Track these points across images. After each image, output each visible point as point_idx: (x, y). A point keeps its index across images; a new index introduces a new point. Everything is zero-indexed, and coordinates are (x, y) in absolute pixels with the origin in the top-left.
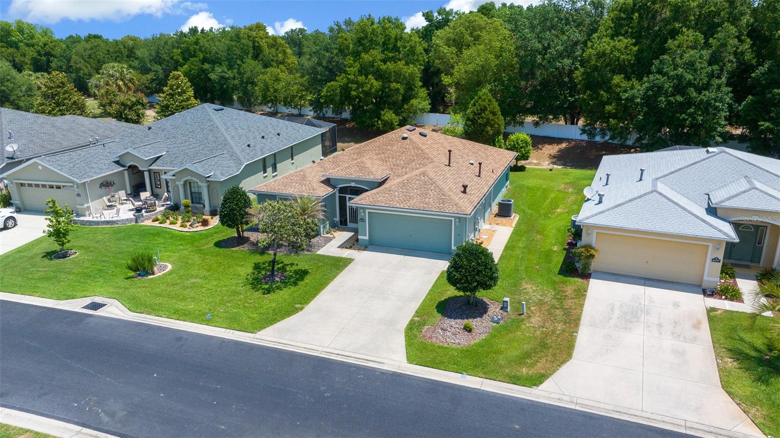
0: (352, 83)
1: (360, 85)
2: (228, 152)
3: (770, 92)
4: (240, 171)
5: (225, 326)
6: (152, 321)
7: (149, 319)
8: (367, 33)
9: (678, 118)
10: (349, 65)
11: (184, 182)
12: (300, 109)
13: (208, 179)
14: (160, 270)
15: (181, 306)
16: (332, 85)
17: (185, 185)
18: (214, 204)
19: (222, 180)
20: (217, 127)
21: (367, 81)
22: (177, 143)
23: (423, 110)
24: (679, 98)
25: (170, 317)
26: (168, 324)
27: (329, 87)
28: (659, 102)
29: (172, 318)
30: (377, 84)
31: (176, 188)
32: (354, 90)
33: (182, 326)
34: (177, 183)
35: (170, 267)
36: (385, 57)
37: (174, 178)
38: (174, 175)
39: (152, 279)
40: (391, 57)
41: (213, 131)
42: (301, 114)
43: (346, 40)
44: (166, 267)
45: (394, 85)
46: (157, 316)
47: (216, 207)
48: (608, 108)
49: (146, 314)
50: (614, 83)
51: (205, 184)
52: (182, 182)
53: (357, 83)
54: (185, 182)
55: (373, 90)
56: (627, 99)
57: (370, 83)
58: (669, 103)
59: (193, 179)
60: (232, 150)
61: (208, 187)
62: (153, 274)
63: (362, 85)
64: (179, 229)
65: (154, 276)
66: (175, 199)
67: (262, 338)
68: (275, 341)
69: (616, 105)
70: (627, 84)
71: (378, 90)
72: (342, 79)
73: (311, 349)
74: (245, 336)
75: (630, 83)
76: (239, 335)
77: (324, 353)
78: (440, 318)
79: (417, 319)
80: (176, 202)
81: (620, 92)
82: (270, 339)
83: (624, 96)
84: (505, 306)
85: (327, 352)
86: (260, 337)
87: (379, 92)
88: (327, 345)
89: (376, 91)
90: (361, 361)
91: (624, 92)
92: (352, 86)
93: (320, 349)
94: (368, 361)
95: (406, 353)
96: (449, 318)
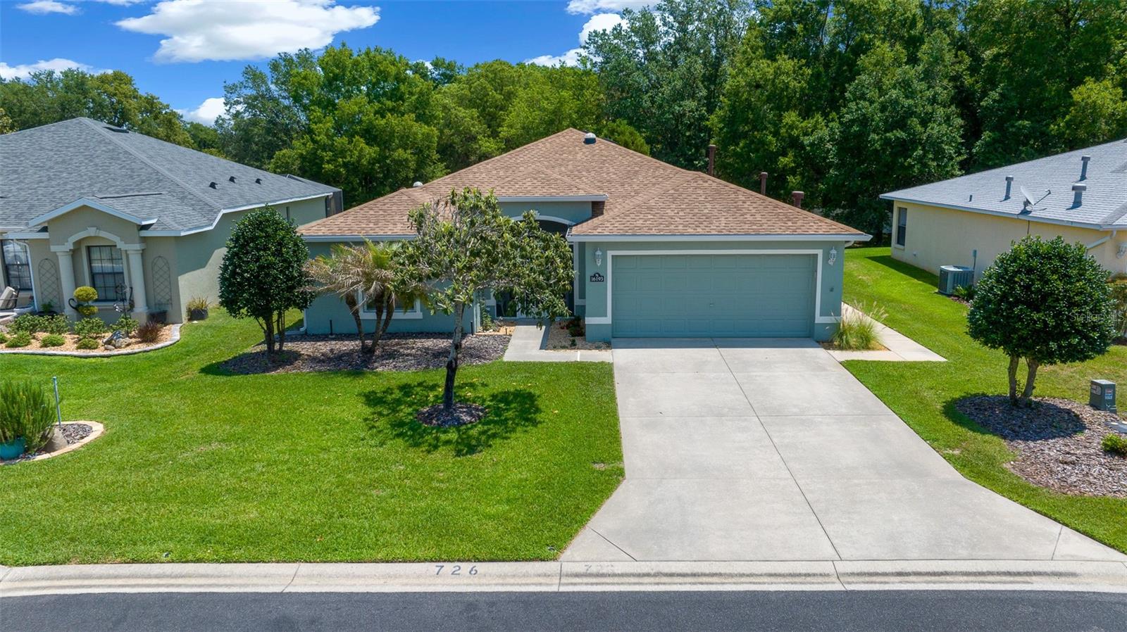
0: (324, 149)
1: (339, 153)
2: (169, 192)
3: (1013, 126)
4: (215, 224)
5: (431, 554)
6: (120, 582)
7: (100, 577)
8: (344, 69)
9: (902, 164)
10: (316, 120)
11: (74, 244)
13: (144, 233)
14: (70, 439)
15: (208, 517)
16: (284, 154)
17: (74, 253)
18: (159, 297)
19: (183, 234)
20: (126, 152)
21: (351, 147)
22: (26, 181)
24: (901, 134)
25: (190, 557)
26: (193, 581)
28: (870, 142)
29: (199, 561)
30: (370, 151)
31: (47, 265)
32: (328, 162)
33: (255, 581)
34: (53, 248)
35: (98, 429)
36: (381, 108)
37: (45, 235)
38: (45, 229)
39: (48, 461)
40: (391, 107)
41: (119, 159)
43: (306, 78)
44: (86, 431)
45: (400, 154)
46: (134, 561)
47: (160, 304)
48: (783, 161)
49: (82, 562)
50: (787, 124)
51: (138, 246)
52: (69, 246)
53: (331, 148)
54: (78, 244)
55: (364, 162)
56: (812, 145)
57: (358, 149)
58: (887, 142)
59: (103, 234)
60: (179, 190)
61: (143, 253)
62: (50, 447)
63: (342, 153)
64: (76, 353)
65: (54, 454)
66: (46, 293)
67: (594, 570)
68: (646, 570)
69: (795, 156)
70: (808, 123)
71: (372, 162)
72: (304, 144)
73: (799, 575)
74: (526, 575)
75: (812, 121)
76: (500, 576)
77: (850, 579)
78: (1004, 443)
79: (957, 452)
80: (47, 301)
81: (798, 136)
82: (619, 568)
83: (807, 141)
84: (1109, 397)
85: (860, 574)
86: (580, 568)
87: (374, 164)
88: (830, 552)
89: (369, 162)
90: (998, 578)
91: (806, 134)
92: (324, 154)
93: (827, 568)
94: (1019, 574)
95: (1085, 533)
96: (1026, 439)
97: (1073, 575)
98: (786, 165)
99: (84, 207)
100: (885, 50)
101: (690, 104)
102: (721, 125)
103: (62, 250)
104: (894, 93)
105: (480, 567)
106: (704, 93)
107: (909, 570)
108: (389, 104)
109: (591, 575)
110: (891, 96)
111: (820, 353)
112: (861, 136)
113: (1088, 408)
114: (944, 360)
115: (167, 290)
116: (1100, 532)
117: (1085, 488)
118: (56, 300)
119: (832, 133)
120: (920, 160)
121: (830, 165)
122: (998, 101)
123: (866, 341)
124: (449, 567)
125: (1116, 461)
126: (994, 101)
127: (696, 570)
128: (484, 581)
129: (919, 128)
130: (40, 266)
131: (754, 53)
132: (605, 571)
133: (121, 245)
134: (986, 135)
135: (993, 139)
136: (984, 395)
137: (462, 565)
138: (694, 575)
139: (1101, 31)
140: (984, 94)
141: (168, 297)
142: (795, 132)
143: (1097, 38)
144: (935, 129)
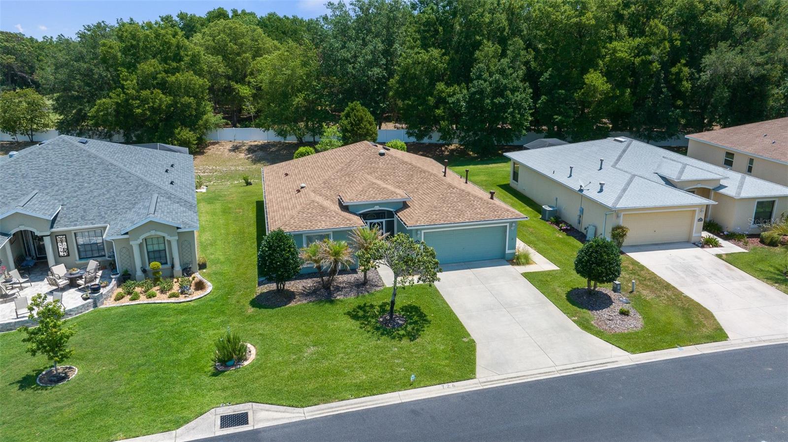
0: (133, 99)
1: (144, 101)
2: (159, 194)
7: (336, 407)
10: (125, 78)
11: (143, 239)
12: (32, 135)
13: (179, 230)
16: (104, 102)
17: (140, 245)
18: (186, 261)
19: (199, 228)
21: (153, 96)
23: (217, 126)
24: (501, 100)
25: (361, 395)
27: (100, 105)
28: (485, 104)
29: (364, 396)
30: (167, 100)
31: (124, 250)
32: (138, 107)
33: (388, 400)
34: (131, 243)
36: (169, 68)
38: (126, 234)
40: (176, 67)
42: (34, 140)
43: (110, 47)
45: (186, 99)
47: (186, 264)
48: (438, 111)
50: (439, 89)
51: (176, 238)
52: (140, 241)
53: (139, 98)
55: (163, 106)
56: (453, 103)
57: (158, 98)
58: (494, 104)
59: (159, 233)
60: (162, 191)
61: (178, 241)
63: (147, 101)
66: (124, 265)
67: (489, 380)
68: (504, 378)
69: (444, 109)
70: (450, 90)
71: (169, 106)
72: (118, 95)
73: (547, 373)
74: (470, 385)
75: (452, 88)
76: (463, 386)
77: (561, 372)
78: (590, 312)
79: (576, 318)
80: (125, 269)
81: (445, 97)
82: (496, 378)
83: (451, 100)
84: (619, 288)
85: (563, 370)
86: (484, 380)
87: (170, 108)
88: (552, 364)
89: (166, 107)
90: (599, 366)
91: (450, 96)
92: (134, 102)
93: (553, 369)
94: (604, 363)
95: (618, 347)
96: (596, 310)
97: (617, 361)
98: (439, 114)
99: (151, 221)
100: (490, 48)
101: (377, 70)
102: (397, 86)
103: (135, 244)
104: (497, 76)
105: (455, 384)
106: (384, 61)
107: (576, 366)
108: (174, 64)
109: (489, 382)
110: (496, 78)
111: (509, 268)
112: (481, 100)
113: (613, 292)
114: (558, 268)
115: (190, 257)
116: (622, 346)
117: (616, 330)
118: (129, 268)
119: (464, 96)
120: (512, 114)
121: (462, 114)
122: (548, 79)
123: (527, 261)
124: (445, 385)
125: (623, 317)
126: (546, 78)
127: (518, 375)
128: (459, 388)
129: (511, 96)
130: (121, 251)
131: (415, 42)
132: (492, 380)
133: (167, 238)
134: (543, 97)
135: (547, 100)
136: (578, 288)
137: (449, 384)
138: (518, 377)
139: (596, 43)
140: (541, 73)
141: (190, 260)
142: (444, 95)
143: (594, 47)
144: (518, 96)
